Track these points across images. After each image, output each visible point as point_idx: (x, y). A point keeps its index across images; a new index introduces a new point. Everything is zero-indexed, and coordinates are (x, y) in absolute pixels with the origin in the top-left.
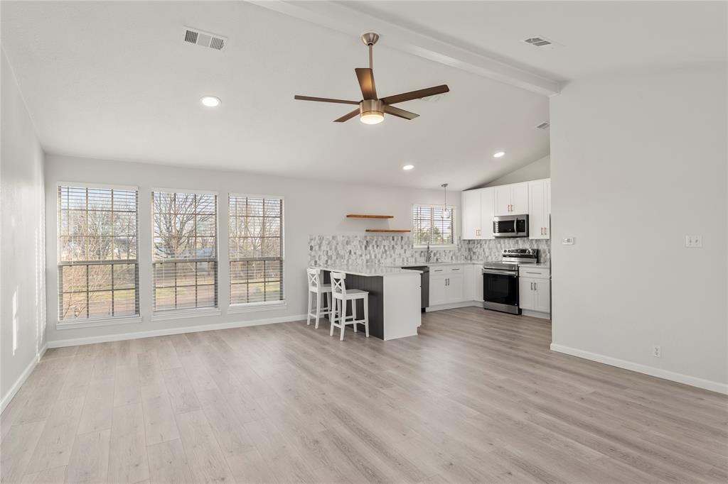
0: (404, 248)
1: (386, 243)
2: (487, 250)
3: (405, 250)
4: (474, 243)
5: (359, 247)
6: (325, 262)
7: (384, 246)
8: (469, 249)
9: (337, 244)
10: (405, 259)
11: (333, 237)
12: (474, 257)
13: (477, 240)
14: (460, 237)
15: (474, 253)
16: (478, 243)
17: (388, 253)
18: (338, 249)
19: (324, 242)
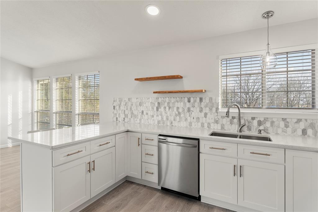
0: (204, 111)
3: (206, 115)
5: (151, 107)
7: (178, 108)
9: (132, 105)
10: (206, 125)
11: (129, 99)
17: (182, 115)
18: (133, 109)
19: (122, 103)
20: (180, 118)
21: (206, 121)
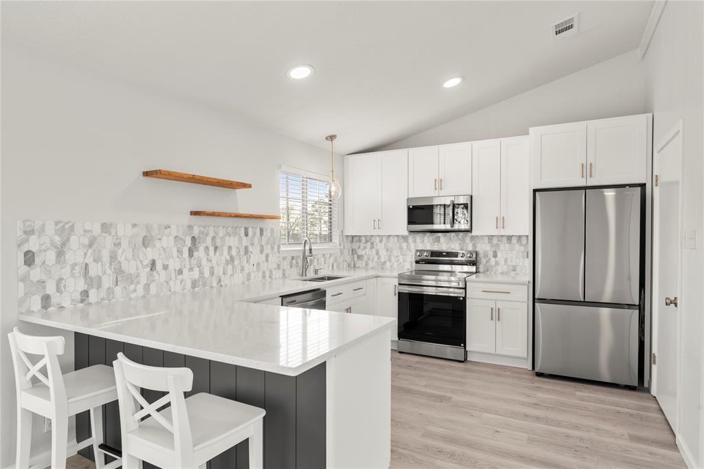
0: (265, 252)
1: (232, 241)
2: (383, 253)
3: (267, 256)
4: (360, 241)
5: (175, 250)
6: (78, 297)
7: (230, 248)
8: (352, 250)
9: (118, 245)
11: (105, 228)
12: (360, 264)
13: (365, 236)
14: (342, 231)
15: (360, 257)
16: (367, 242)
17: (236, 262)
18: (121, 258)
19: (73, 239)
20: (233, 267)
21: (268, 266)
